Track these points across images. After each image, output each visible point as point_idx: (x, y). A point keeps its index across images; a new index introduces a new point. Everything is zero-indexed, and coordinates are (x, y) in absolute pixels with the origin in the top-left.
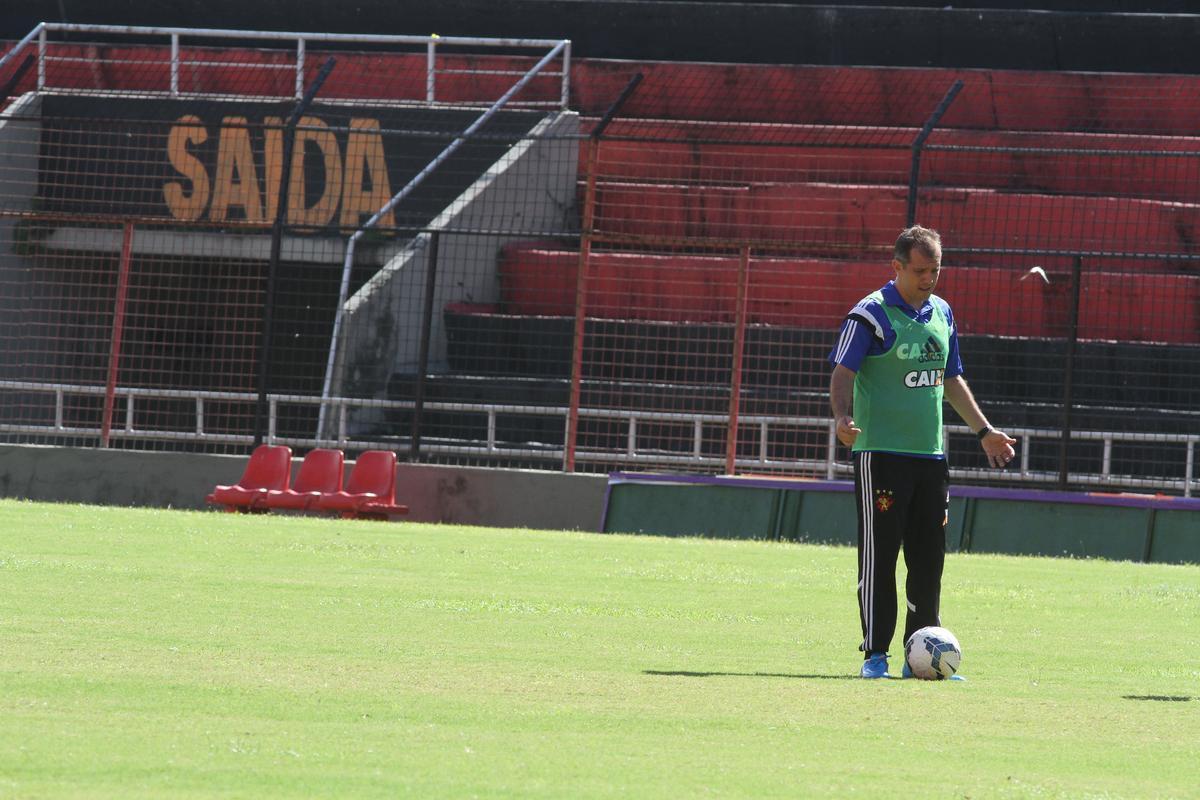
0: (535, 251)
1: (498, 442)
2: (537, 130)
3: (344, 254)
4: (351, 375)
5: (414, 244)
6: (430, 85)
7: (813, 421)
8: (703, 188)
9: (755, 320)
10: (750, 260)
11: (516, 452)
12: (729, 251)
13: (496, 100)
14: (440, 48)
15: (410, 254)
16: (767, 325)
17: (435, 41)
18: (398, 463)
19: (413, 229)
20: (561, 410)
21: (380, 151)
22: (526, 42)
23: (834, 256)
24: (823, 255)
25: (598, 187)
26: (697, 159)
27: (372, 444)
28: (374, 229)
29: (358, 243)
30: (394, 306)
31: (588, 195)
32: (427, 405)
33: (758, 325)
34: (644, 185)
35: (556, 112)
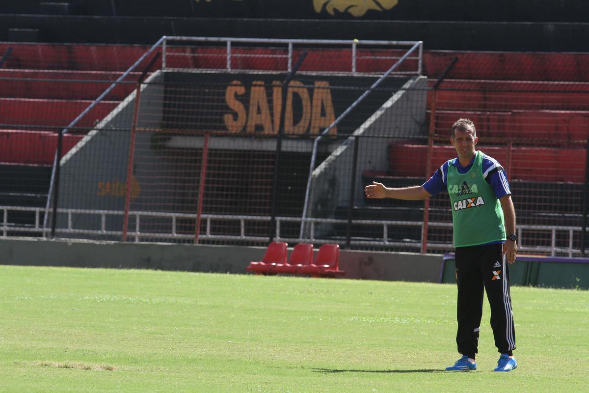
0: (406, 145)
1: (389, 239)
2: (407, 86)
3: (312, 147)
4: (316, 207)
5: (347, 142)
6: (354, 64)
7: (544, 227)
8: (488, 113)
9: (515, 178)
10: (512, 148)
11: (398, 244)
12: (501, 144)
13: (386, 71)
14: (359, 46)
15: (344, 147)
16: (521, 180)
17: (356, 43)
18: (340, 250)
19: (346, 135)
20: (420, 223)
21: (329, 97)
22: (401, 43)
23: (554, 146)
24: (548, 146)
25: (437, 113)
26: (485, 99)
27: (327, 241)
28: (327, 135)
29: (319, 143)
30: (337, 173)
31: (432, 118)
32: (354, 221)
33: (516, 180)
34: (459, 112)
35: (416, 77)
